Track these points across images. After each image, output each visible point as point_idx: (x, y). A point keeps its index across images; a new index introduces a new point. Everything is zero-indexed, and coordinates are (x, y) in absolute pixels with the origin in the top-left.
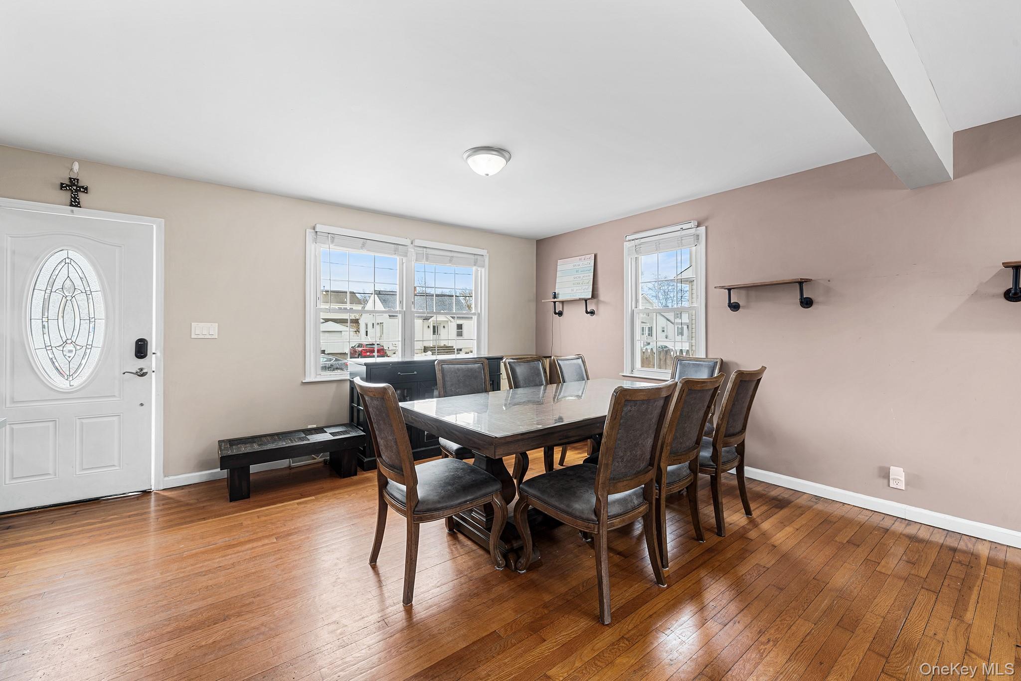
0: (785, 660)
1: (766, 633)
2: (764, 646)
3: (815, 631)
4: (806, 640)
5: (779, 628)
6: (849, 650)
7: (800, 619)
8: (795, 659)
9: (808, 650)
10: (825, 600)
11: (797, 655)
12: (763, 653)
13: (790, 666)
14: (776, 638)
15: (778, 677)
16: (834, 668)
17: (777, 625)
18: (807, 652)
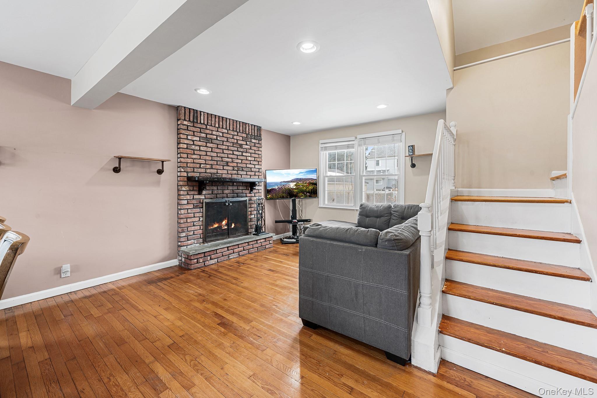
0: (127, 375)
1: (102, 378)
2: (111, 382)
3: (116, 356)
4: (119, 362)
5: (103, 370)
6: (136, 348)
7: (104, 359)
8: (128, 371)
9: (126, 363)
10: (99, 344)
11: (126, 369)
12: (115, 384)
13: (131, 374)
14: (109, 374)
15: (134, 382)
16: (142, 358)
17: (100, 370)
18: (127, 364)
